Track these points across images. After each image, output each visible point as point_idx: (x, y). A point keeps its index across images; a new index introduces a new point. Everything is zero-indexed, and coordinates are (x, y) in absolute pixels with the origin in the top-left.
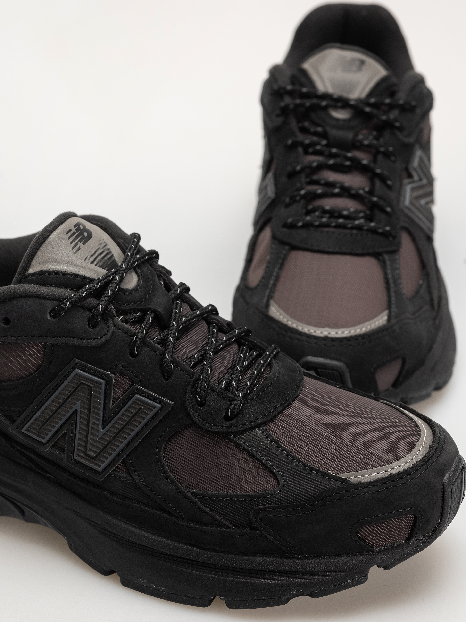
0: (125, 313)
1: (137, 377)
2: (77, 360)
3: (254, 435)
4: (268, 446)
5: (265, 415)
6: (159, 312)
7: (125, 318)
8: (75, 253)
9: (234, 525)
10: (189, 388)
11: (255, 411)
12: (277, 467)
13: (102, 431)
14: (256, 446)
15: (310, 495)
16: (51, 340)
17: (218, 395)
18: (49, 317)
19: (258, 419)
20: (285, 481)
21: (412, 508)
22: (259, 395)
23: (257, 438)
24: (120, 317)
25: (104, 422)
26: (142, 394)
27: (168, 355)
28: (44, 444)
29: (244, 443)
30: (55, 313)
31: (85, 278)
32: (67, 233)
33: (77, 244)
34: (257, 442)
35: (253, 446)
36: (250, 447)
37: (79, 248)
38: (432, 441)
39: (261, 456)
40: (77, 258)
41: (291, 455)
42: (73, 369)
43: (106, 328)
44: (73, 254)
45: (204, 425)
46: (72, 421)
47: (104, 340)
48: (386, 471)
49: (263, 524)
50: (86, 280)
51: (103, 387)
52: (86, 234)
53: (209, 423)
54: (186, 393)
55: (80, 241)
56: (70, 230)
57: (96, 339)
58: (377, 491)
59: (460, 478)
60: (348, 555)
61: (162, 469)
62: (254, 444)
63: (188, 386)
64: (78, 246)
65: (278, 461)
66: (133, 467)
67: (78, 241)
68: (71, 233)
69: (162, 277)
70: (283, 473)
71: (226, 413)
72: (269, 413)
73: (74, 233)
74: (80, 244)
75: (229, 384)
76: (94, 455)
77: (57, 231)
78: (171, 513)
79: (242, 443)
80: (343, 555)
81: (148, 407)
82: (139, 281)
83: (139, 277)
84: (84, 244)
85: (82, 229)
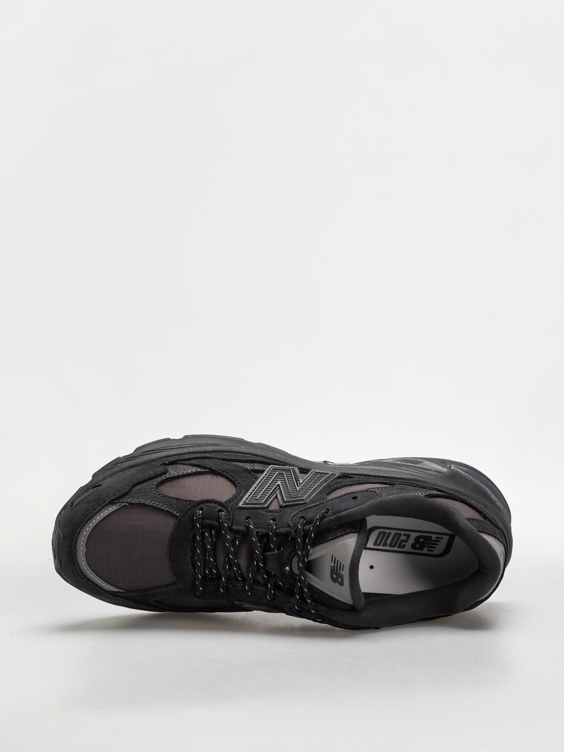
8: (333, 555)
31: (318, 543)
32: (343, 565)
33: (335, 563)
37: (332, 561)
40: (330, 553)
44: (333, 554)
52: (335, 576)
55: (334, 566)
56: (343, 570)
68: (341, 570)
73: (340, 570)
74: (333, 564)
82: (291, 568)
83: (293, 572)
84: (331, 567)
85: (339, 579)
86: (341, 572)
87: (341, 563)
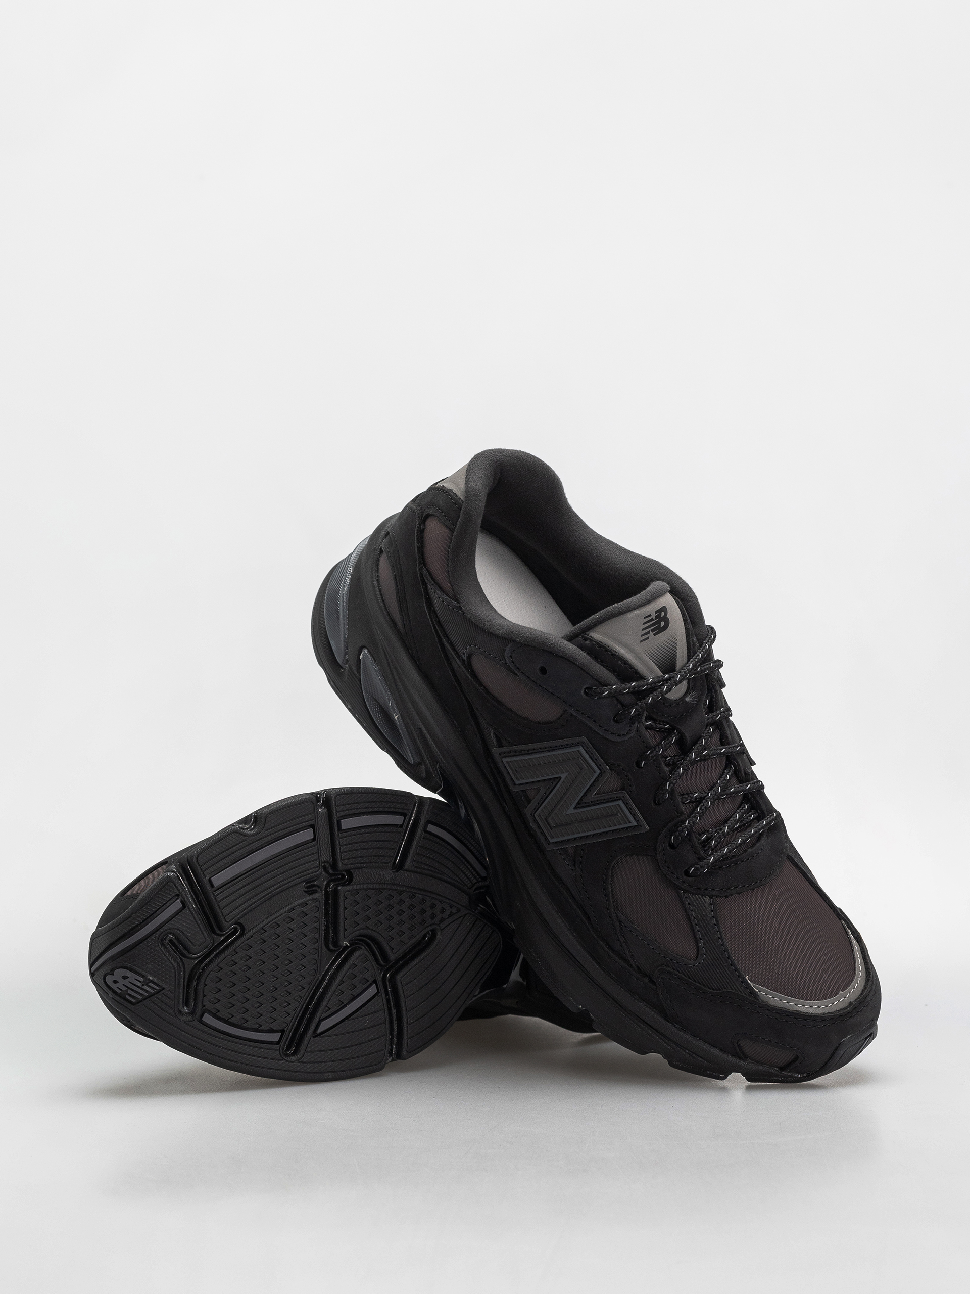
0: (654, 720)
1: (630, 786)
2: (586, 741)
3: (702, 901)
4: (708, 919)
5: (722, 889)
6: (685, 737)
7: (652, 726)
8: (641, 642)
9: (637, 966)
10: (670, 825)
11: (716, 880)
12: (704, 944)
13: (571, 811)
14: (697, 912)
15: (717, 986)
16: (572, 711)
17: (692, 847)
18: (582, 692)
19: (714, 889)
20: (704, 960)
21: (798, 1049)
22: (729, 866)
23: (703, 906)
24: (647, 722)
25: (578, 803)
26: (626, 804)
27: (669, 786)
28: (515, 784)
29: (689, 904)
30: (589, 692)
31: (636, 672)
32: (645, 618)
33: (648, 633)
34: (701, 910)
35: (695, 912)
36: (692, 910)
37: (648, 638)
38: (856, 998)
39: (696, 925)
40: (639, 648)
41: (722, 940)
42: (578, 744)
43: (628, 729)
44: (639, 642)
45: (663, 867)
46: (552, 783)
47: (620, 740)
48: (796, 1005)
49: (662, 984)
50: (636, 675)
51: (596, 775)
52: (663, 624)
53: (668, 868)
54: (665, 827)
55: (652, 631)
56: (650, 615)
57: (614, 734)
58: (776, 1019)
59: (861, 1043)
60: (721, 1050)
61: (605, 878)
62: (697, 909)
63: (670, 822)
64: (648, 635)
65: (708, 938)
66: (581, 857)
67: (651, 630)
68: (649, 618)
69: (712, 692)
70: (706, 951)
71: (688, 869)
72: (727, 889)
73: (652, 620)
74: (651, 634)
75: (709, 839)
76: (553, 825)
77: (636, 612)
78: (590, 919)
79: (687, 903)
80: (717, 1048)
81: (625, 818)
82: (685, 694)
83: (688, 689)
84: (655, 635)
85: (662, 616)
86: (653, 616)
87: (644, 624)
